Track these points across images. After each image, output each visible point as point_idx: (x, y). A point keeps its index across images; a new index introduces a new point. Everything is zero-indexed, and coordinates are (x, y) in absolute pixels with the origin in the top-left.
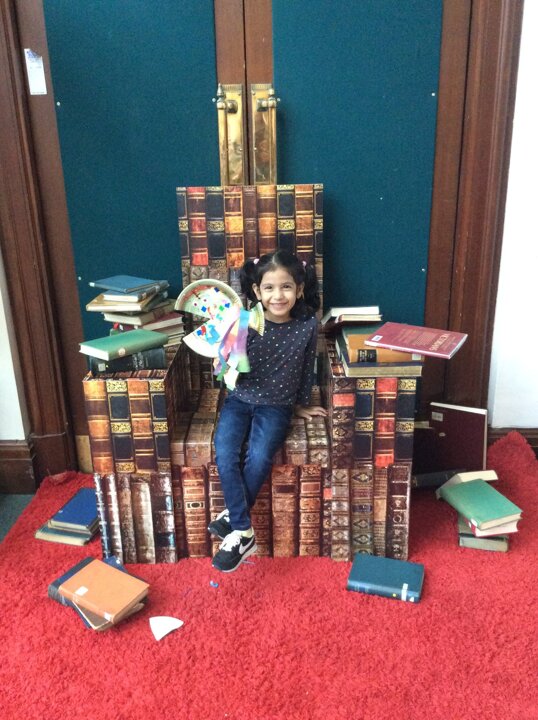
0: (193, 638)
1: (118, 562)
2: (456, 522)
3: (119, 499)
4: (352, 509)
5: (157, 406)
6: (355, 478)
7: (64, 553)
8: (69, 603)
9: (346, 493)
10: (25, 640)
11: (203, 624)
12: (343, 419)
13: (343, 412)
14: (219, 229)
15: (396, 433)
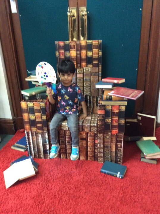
3: (32, 138)
4: (104, 147)
5: (43, 111)
6: (105, 137)
9: (102, 142)
12: (101, 118)
13: (101, 116)
14: (68, 55)
15: (119, 123)
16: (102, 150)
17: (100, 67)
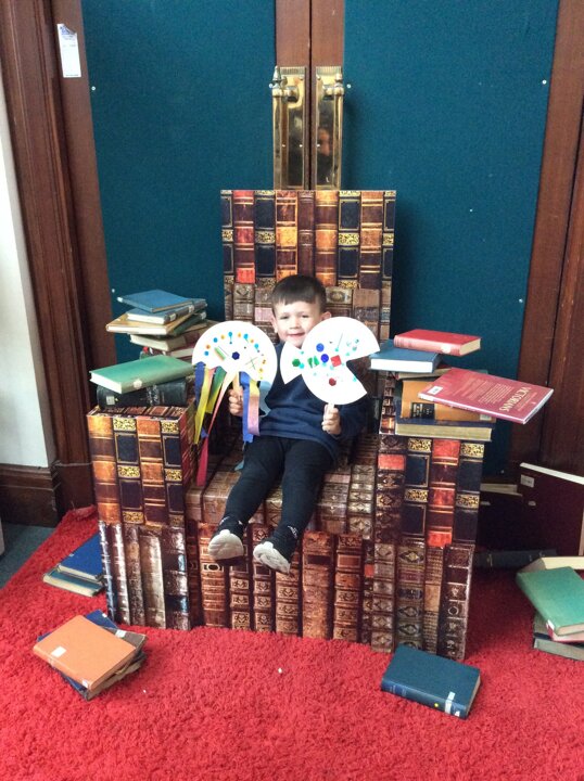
3: (126, 551)
4: (398, 592)
5: (172, 449)
6: (402, 556)
9: (391, 573)
12: (389, 484)
13: (389, 476)
14: (269, 241)
15: (456, 508)
16: (389, 605)
17: (384, 290)
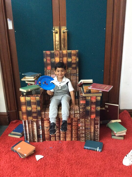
0: (46, 160)
1: (28, 142)
2: (111, 132)
3: (29, 126)
4: (85, 129)
5: (38, 103)
6: (86, 121)
7: (15, 140)
8: (16, 152)
9: (84, 125)
10: (5, 160)
11: (48, 157)
12: (83, 107)
13: (83, 105)
14: (53, 61)
15: (96, 110)
16: (84, 132)
17: (77, 70)
